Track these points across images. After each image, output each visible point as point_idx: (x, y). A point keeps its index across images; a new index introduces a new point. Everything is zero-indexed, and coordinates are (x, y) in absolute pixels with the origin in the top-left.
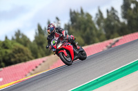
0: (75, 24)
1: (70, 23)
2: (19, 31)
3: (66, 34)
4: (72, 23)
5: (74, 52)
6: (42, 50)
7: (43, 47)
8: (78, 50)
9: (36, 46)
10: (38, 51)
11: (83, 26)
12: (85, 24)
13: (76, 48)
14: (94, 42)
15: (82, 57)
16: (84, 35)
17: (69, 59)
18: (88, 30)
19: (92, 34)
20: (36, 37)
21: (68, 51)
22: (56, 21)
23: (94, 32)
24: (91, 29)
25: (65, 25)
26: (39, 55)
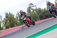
15: (34, 24)
21: (28, 21)
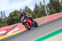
0: (52, 3)
1: (50, 3)
2: (27, 7)
3: (28, 15)
4: (51, 3)
5: (32, 24)
6: (37, 15)
7: (37, 14)
8: (34, 22)
9: (35, 13)
10: (35, 15)
11: (55, 5)
12: (56, 4)
13: (33, 22)
14: (60, 12)
16: (56, 9)
18: (58, 6)
19: (59, 8)
20: (34, 9)
21: (29, 23)
22: (44, 2)
23: (60, 7)
24: (59, 6)
25: (48, 4)
26: (36, 17)
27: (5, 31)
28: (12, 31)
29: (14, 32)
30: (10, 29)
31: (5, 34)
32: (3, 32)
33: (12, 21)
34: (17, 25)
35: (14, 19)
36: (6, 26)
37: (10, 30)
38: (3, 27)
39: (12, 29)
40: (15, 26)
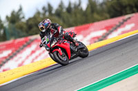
8: (77, 47)
17: (65, 59)
27: (105, 31)
28: (120, 30)
29: (123, 32)
30: (115, 27)
31: (104, 37)
32: (100, 33)
33: (119, 9)
34: (129, 18)
35: (124, 4)
36: (106, 19)
37: (116, 29)
38: (99, 20)
39: (119, 26)
40: (125, 20)
